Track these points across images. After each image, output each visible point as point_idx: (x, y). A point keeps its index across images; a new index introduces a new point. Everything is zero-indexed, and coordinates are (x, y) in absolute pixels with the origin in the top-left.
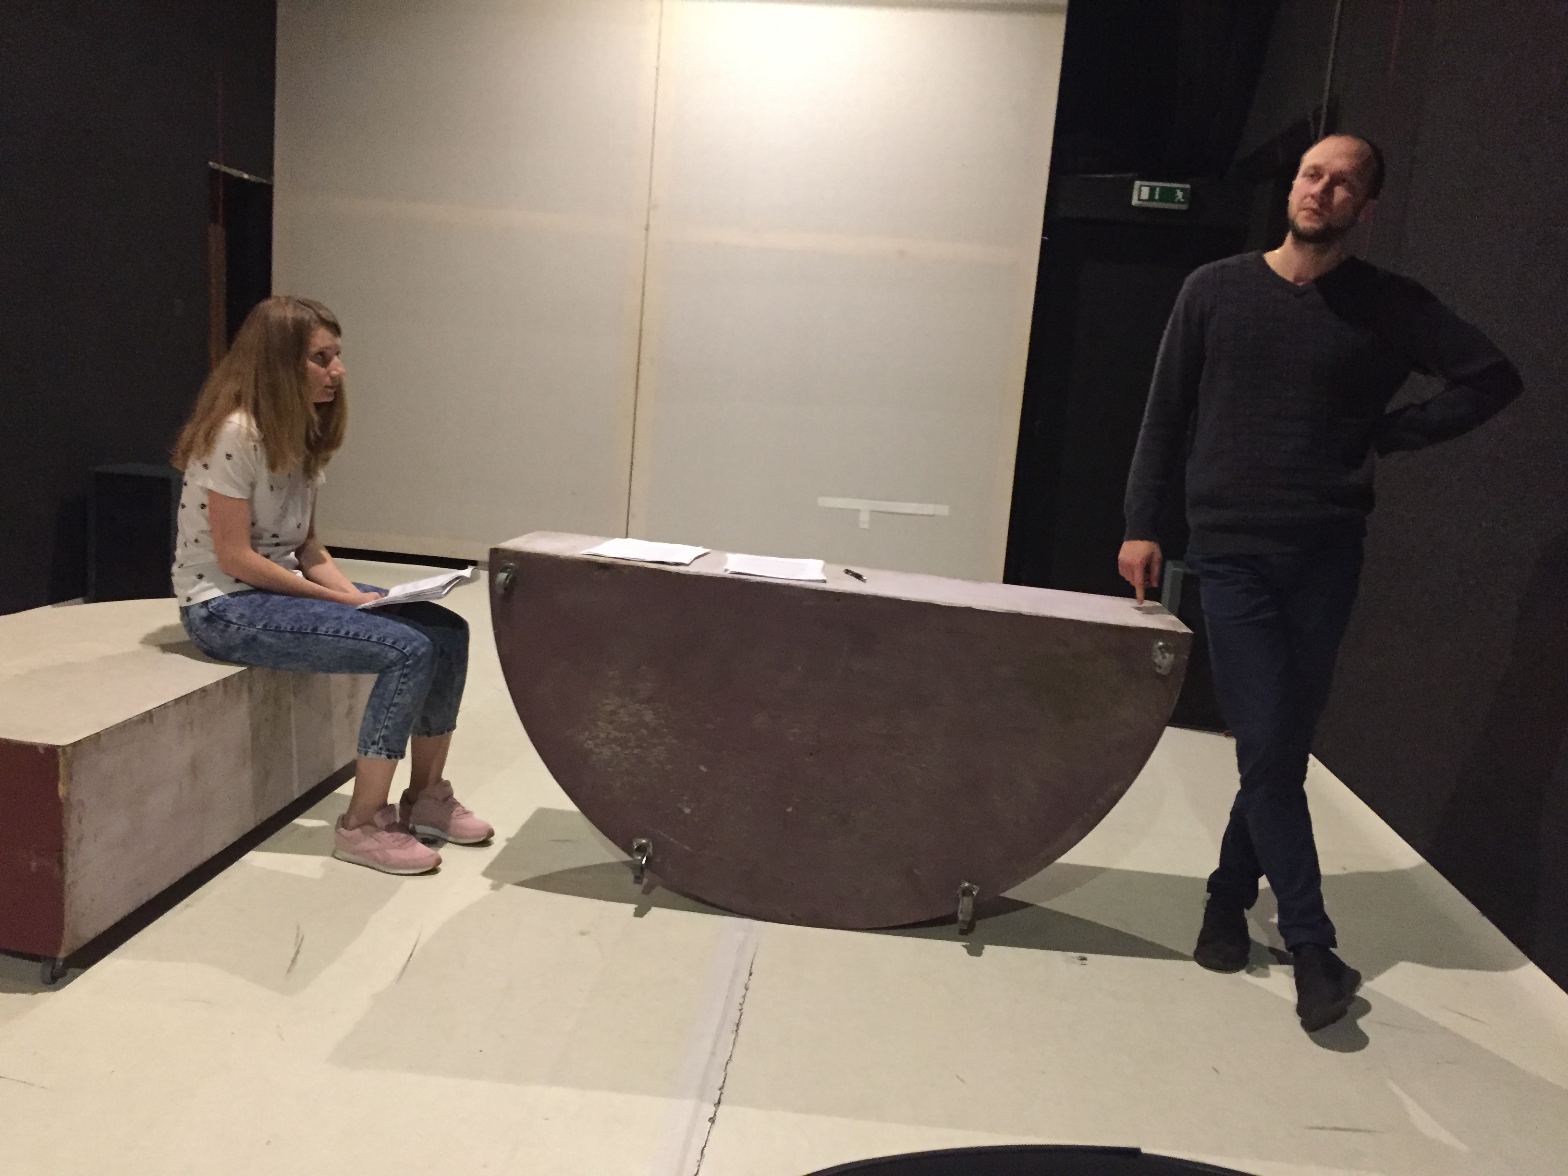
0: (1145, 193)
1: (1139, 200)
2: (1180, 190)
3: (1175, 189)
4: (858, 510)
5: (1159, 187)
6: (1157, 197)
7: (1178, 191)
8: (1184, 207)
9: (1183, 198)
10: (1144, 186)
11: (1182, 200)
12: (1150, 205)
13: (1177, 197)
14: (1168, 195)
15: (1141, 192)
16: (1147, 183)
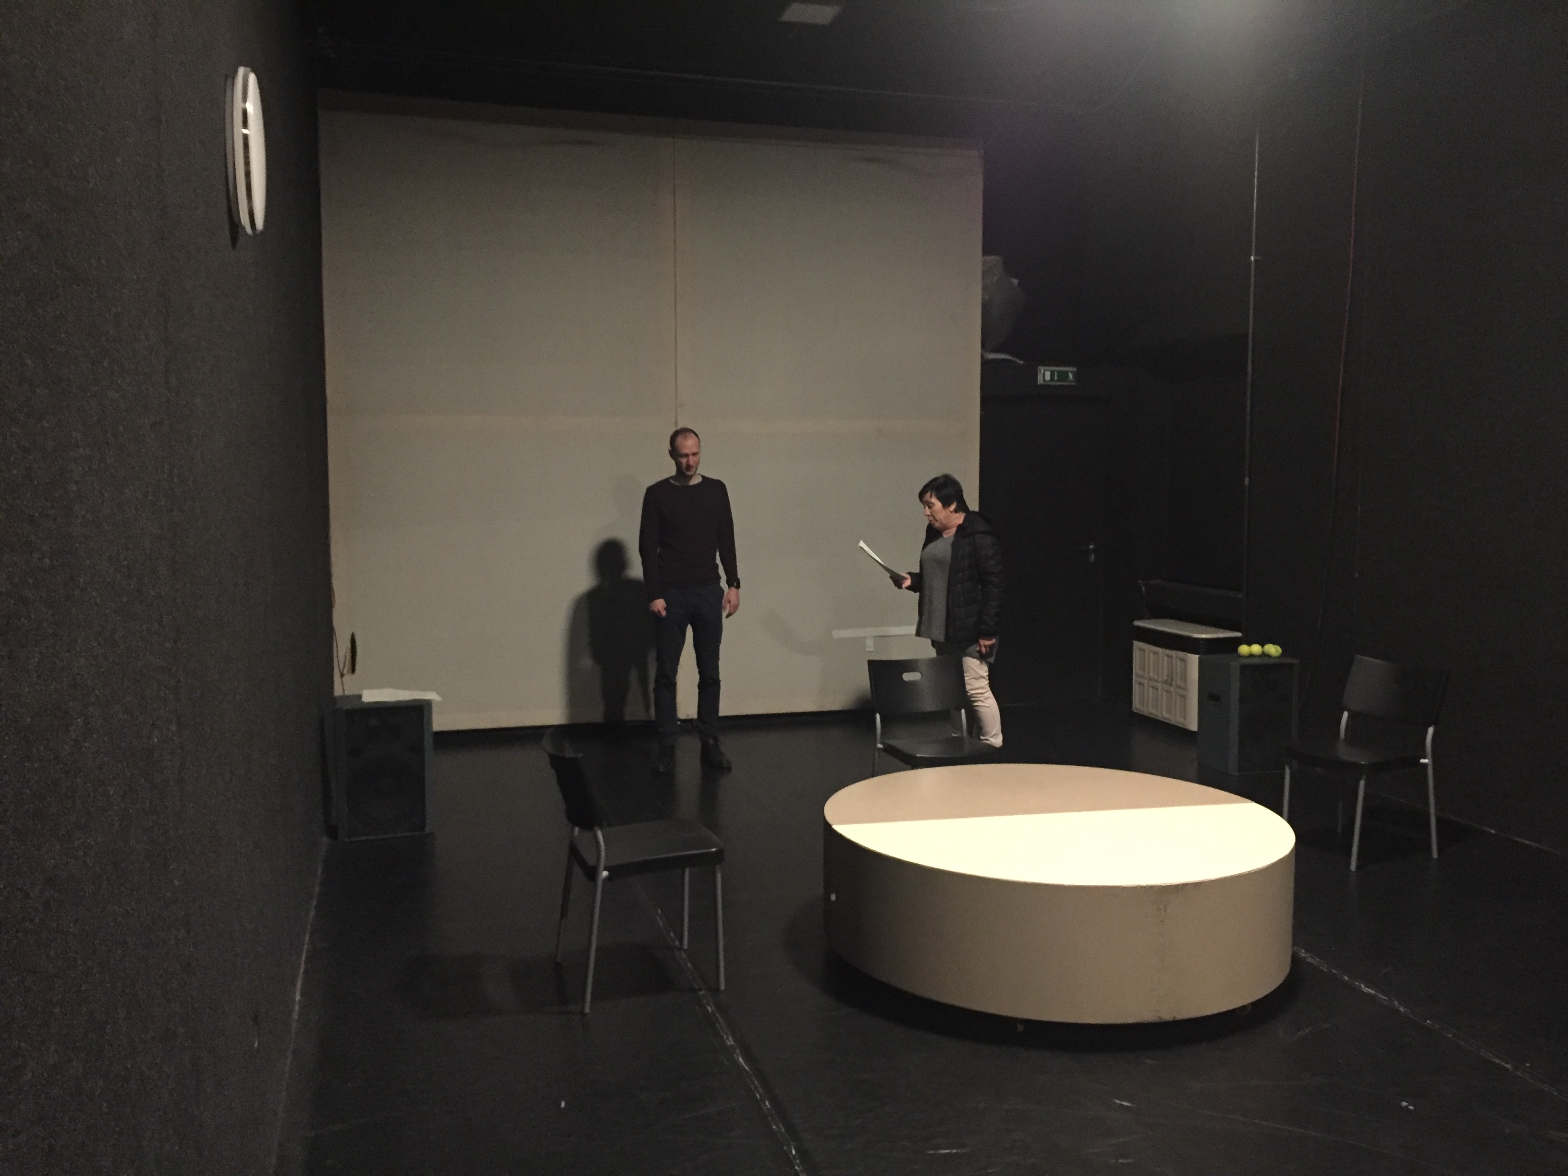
0: (1048, 376)
1: (1044, 380)
2: (1070, 371)
3: (1067, 373)
4: (865, 637)
5: (1056, 370)
6: (1056, 378)
7: (1069, 373)
8: (1073, 384)
9: (1073, 378)
10: (1048, 370)
11: (1072, 380)
12: (1053, 383)
13: (1069, 377)
14: (1063, 376)
15: (1045, 375)
16: (1047, 368)
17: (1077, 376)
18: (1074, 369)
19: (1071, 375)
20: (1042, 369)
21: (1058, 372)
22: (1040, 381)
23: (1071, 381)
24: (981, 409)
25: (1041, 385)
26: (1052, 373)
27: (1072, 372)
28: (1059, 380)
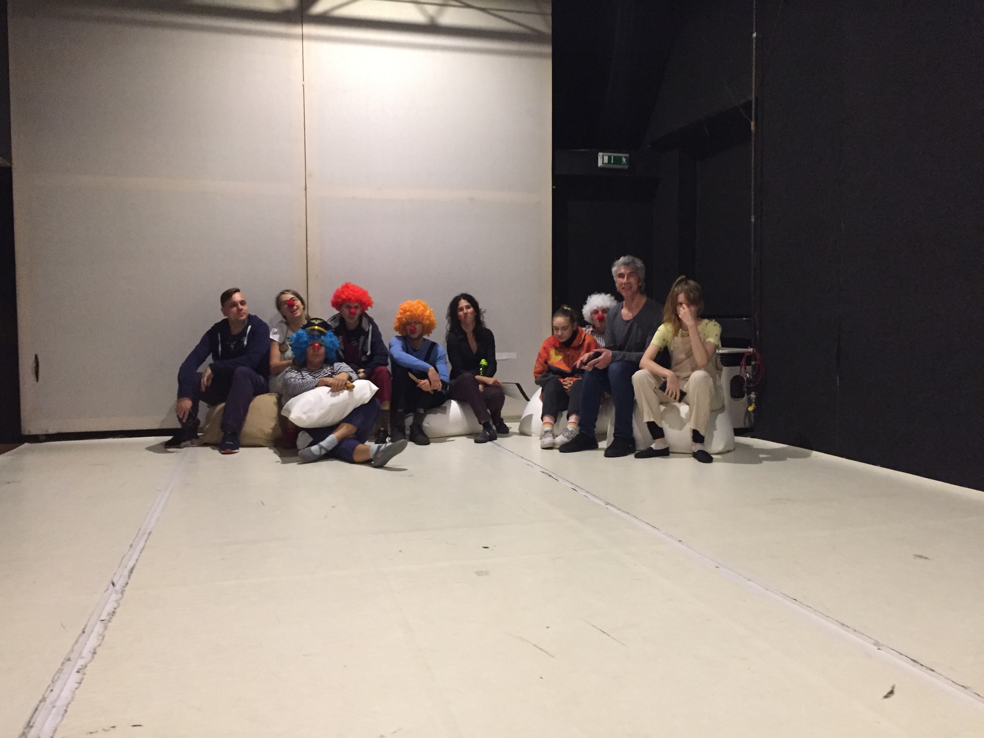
0: (606, 160)
1: (603, 163)
3: (621, 157)
5: (613, 155)
6: (612, 162)
7: (623, 158)
8: (626, 167)
9: (626, 162)
11: (626, 163)
12: (609, 166)
13: (623, 161)
14: (618, 160)
15: (602, 159)
16: (605, 154)
17: (629, 160)
18: (627, 155)
19: (624, 160)
20: (600, 154)
21: (614, 157)
22: (600, 164)
23: (624, 164)
24: (553, 185)
25: (602, 169)
26: (610, 158)
27: (625, 157)
28: (614, 163)
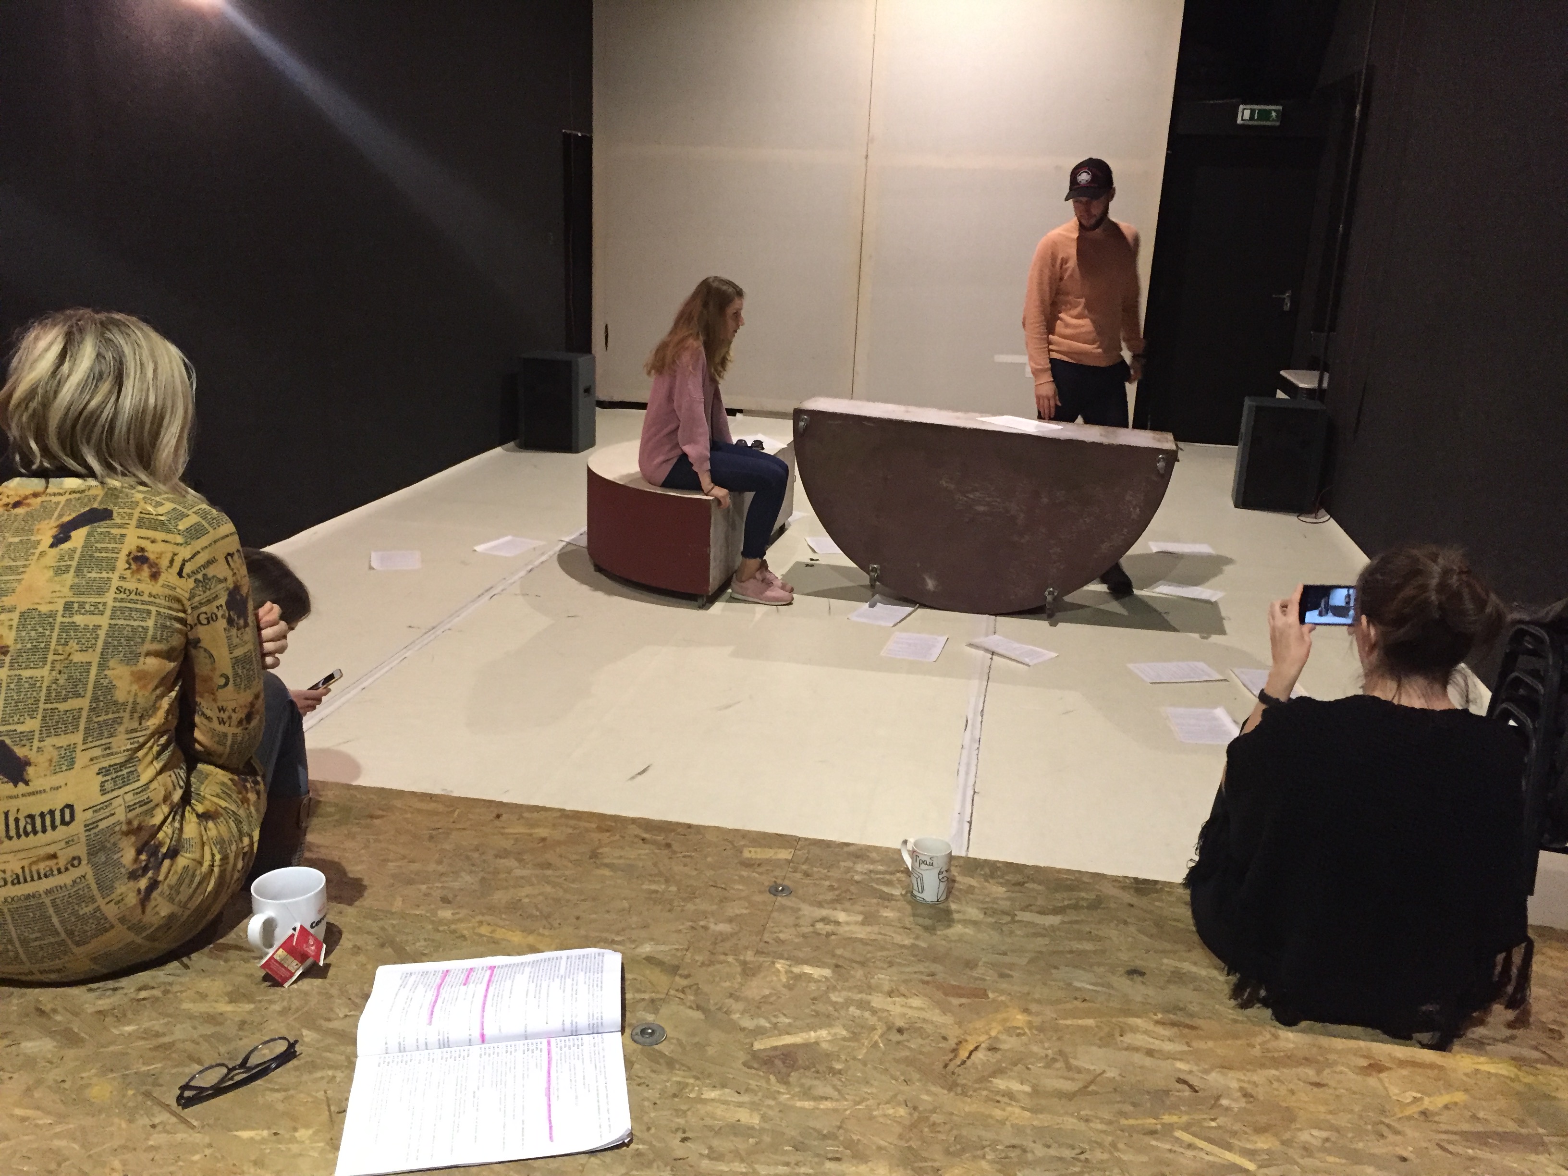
0: (1247, 114)
1: (1243, 119)
3: (1270, 111)
5: (1257, 109)
6: (1256, 117)
7: (1273, 112)
8: (1278, 124)
9: (1276, 117)
10: (1246, 109)
11: (1276, 119)
12: (1251, 123)
13: (1272, 116)
14: (1265, 115)
15: (1244, 114)
16: (1248, 107)
17: (1282, 115)
18: (1280, 108)
19: (1274, 114)
20: (1241, 107)
21: (1260, 111)
22: (1239, 121)
23: (1273, 120)
24: (1168, 149)
25: (1241, 126)
26: (1253, 112)
27: (1275, 111)
28: (1259, 119)
